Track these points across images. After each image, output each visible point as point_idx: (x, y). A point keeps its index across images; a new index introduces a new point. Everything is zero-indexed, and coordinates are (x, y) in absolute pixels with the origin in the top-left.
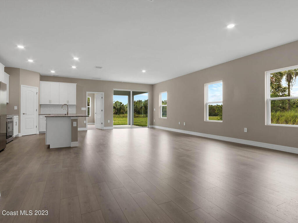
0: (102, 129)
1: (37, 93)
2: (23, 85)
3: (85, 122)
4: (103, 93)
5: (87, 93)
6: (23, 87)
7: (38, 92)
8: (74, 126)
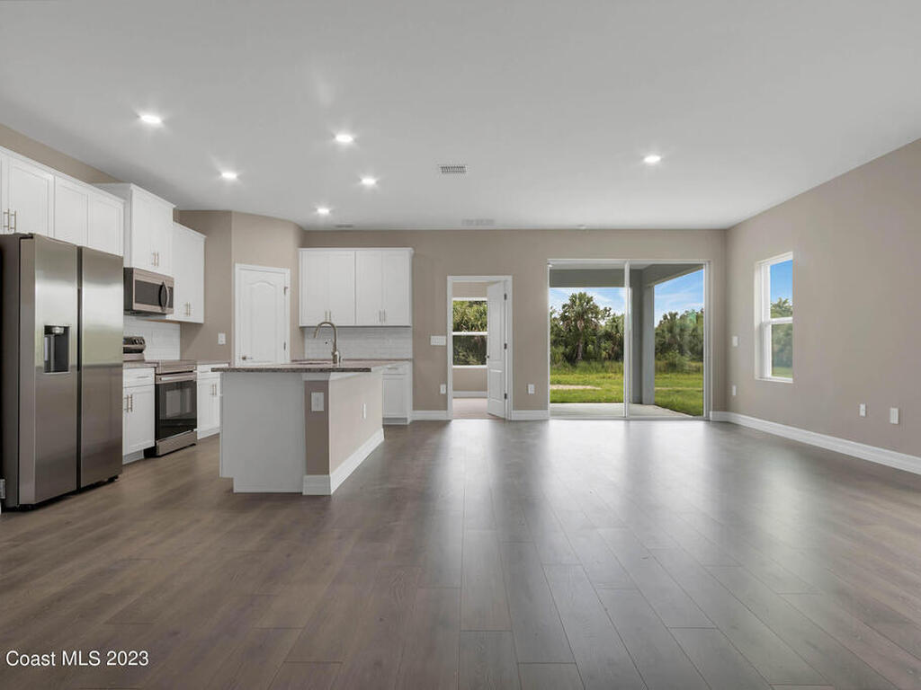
0: (504, 419)
1: (285, 288)
2: (243, 266)
3: (443, 391)
4: (509, 278)
5: (451, 280)
6: (241, 269)
7: (289, 286)
8: (314, 409)
